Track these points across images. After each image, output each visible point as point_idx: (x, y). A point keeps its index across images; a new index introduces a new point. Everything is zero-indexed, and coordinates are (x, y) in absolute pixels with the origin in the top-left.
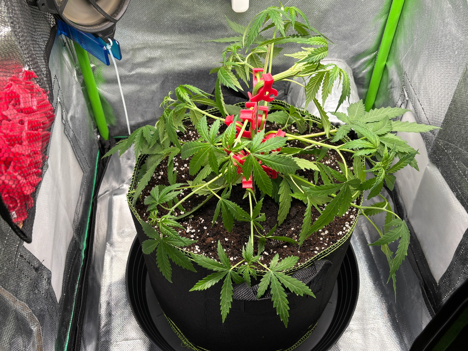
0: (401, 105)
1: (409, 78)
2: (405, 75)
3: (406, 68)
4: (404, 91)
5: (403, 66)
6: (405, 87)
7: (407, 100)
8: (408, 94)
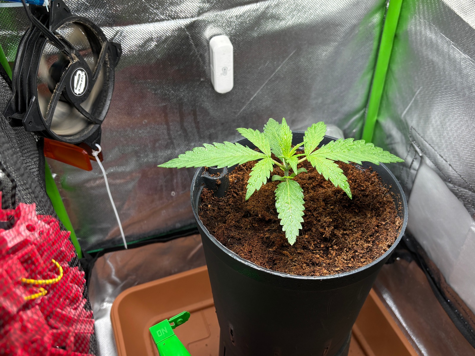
0: (413, 161)
1: (420, 132)
2: (413, 129)
3: (413, 122)
4: (414, 147)
5: (406, 120)
6: (415, 143)
7: (421, 157)
8: (421, 150)
